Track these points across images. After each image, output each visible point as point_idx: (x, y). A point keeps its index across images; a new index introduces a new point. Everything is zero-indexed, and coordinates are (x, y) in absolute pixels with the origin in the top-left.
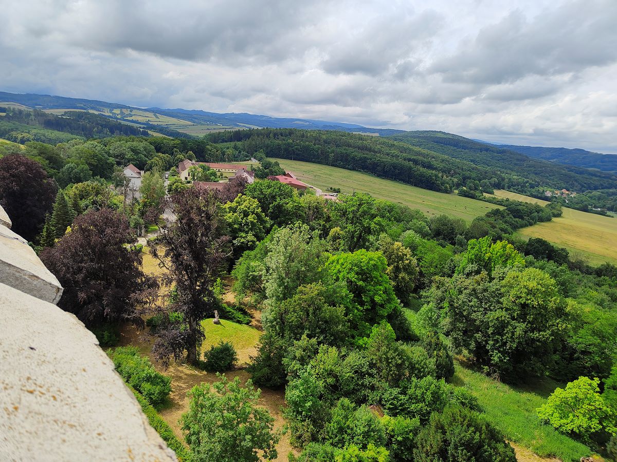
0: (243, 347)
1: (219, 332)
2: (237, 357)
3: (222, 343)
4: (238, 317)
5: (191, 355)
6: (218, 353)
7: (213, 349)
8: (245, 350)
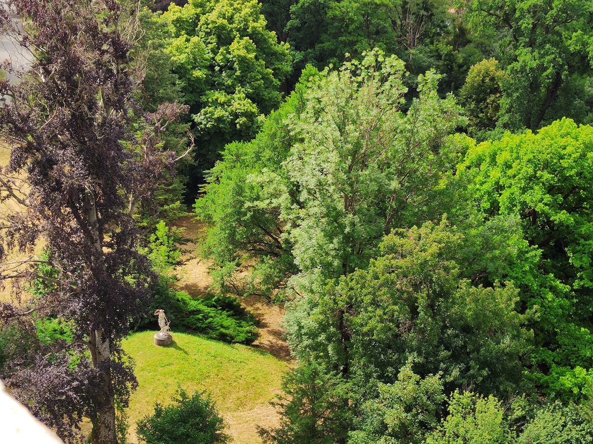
0: (241, 404)
1: (172, 368)
2: (226, 431)
3: (183, 395)
4: (222, 326)
5: (103, 432)
6: (172, 422)
7: (159, 412)
8: (244, 414)
